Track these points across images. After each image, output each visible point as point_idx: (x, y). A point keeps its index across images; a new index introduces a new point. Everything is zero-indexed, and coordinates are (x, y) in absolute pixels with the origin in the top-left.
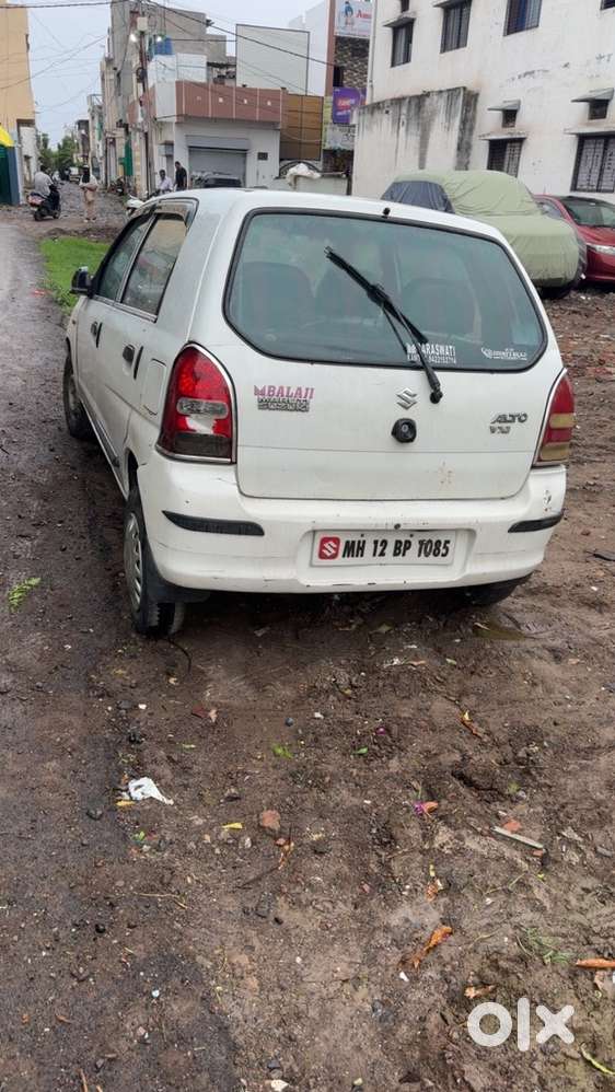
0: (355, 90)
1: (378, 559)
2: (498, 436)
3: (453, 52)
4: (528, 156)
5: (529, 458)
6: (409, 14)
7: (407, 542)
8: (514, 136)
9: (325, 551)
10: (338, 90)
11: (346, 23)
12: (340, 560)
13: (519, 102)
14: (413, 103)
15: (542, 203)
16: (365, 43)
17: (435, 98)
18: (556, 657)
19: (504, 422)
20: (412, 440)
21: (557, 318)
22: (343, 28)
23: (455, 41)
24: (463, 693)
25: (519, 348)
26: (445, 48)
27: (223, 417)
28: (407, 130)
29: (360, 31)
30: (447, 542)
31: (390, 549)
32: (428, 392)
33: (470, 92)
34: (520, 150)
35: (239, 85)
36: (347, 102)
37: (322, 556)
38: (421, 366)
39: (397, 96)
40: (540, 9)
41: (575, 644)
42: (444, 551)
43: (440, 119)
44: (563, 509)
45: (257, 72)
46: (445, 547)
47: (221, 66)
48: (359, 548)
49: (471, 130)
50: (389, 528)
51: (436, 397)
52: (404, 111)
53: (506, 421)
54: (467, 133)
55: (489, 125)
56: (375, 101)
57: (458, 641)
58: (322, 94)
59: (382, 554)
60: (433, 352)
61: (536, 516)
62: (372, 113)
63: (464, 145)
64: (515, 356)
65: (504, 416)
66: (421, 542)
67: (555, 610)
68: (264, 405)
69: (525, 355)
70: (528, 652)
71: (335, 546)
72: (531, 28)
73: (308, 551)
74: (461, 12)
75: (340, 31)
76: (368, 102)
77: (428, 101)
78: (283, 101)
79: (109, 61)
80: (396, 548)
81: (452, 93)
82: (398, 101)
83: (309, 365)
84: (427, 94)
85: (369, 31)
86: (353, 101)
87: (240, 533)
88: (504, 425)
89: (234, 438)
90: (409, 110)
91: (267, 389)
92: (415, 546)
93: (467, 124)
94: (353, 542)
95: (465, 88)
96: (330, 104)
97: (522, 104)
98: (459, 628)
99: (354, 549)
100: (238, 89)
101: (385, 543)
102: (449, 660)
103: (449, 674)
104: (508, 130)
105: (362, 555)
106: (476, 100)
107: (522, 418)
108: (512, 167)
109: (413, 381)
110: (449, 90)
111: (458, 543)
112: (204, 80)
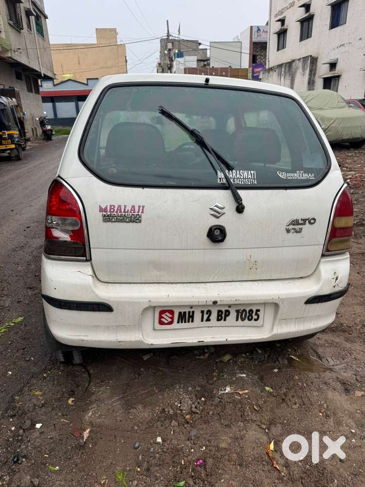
0: (263, 64)
1: (205, 323)
2: (292, 236)
3: (306, 41)
4: (342, 84)
5: (319, 249)
6: (285, 27)
7: (226, 311)
8: (335, 75)
9: (163, 320)
10: (254, 65)
11: (258, 36)
12: (175, 325)
13: (337, 59)
14: (287, 65)
15: (350, 103)
16: (266, 43)
17: (297, 62)
18: (346, 389)
19: (296, 226)
20: (222, 241)
21: (357, 157)
22: (257, 38)
23: (306, 35)
24: (272, 423)
25: (307, 171)
26: (302, 39)
27: (77, 228)
28: (284, 78)
29: (264, 38)
30: (258, 311)
31: (214, 316)
32: (234, 205)
33: (313, 58)
34: (339, 81)
35: (211, 67)
36: (258, 70)
37: (161, 323)
38: (227, 186)
39: (280, 63)
40: (347, 15)
41: (361, 377)
42: (256, 317)
43: (300, 71)
44: (349, 284)
45: (218, 60)
46: (256, 314)
47: (204, 61)
48: (189, 317)
49: (315, 75)
50: (208, 304)
51: (240, 209)
52: (283, 69)
53: (299, 224)
54: (312, 76)
55: (323, 71)
56: (270, 67)
57: (276, 370)
58: (247, 67)
59: (208, 320)
60: (238, 176)
61: (326, 291)
62: (269, 73)
63: (312, 82)
64: (305, 176)
65: (297, 221)
66: (238, 311)
67: (348, 345)
68: (107, 218)
69: (313, 175)
70: (326, 383)
71: (171, 316)
72: (343, 24)
73: (151, 320)
74: (309, 23)
75: (254, 40)
76: (267, 68)
77: (294, 64)
78: (230, 72)
79: (160, 64)
80: (218, 315)
81: (305, 59)
82: (280, 66)
83: (141, 189)
84: (294, 61)
85: (267, 38)
86: (261, 69)
87: (94, 310)
88: (297, 227)
89: (87, 244)
90: (285, 70)
91: (109, 207)
92: (233, 314)
93: (313, 72)
94: (185, 313)
95: (311, 56)
96: (251, 71)
97: (339, 60)
98: (278, 360)
99: (186, 317)
100: (210, 69)
101: (209, 312)
102: (267, 388)
103: (265, 402)
104: (333, 72)
105: (192, 321)
106: (317, 61)
107: (312, 221)
108: (335, 89)
109: (222, 198)
110: (303, 58)
111: (267, 312)
112: (196, 66)
